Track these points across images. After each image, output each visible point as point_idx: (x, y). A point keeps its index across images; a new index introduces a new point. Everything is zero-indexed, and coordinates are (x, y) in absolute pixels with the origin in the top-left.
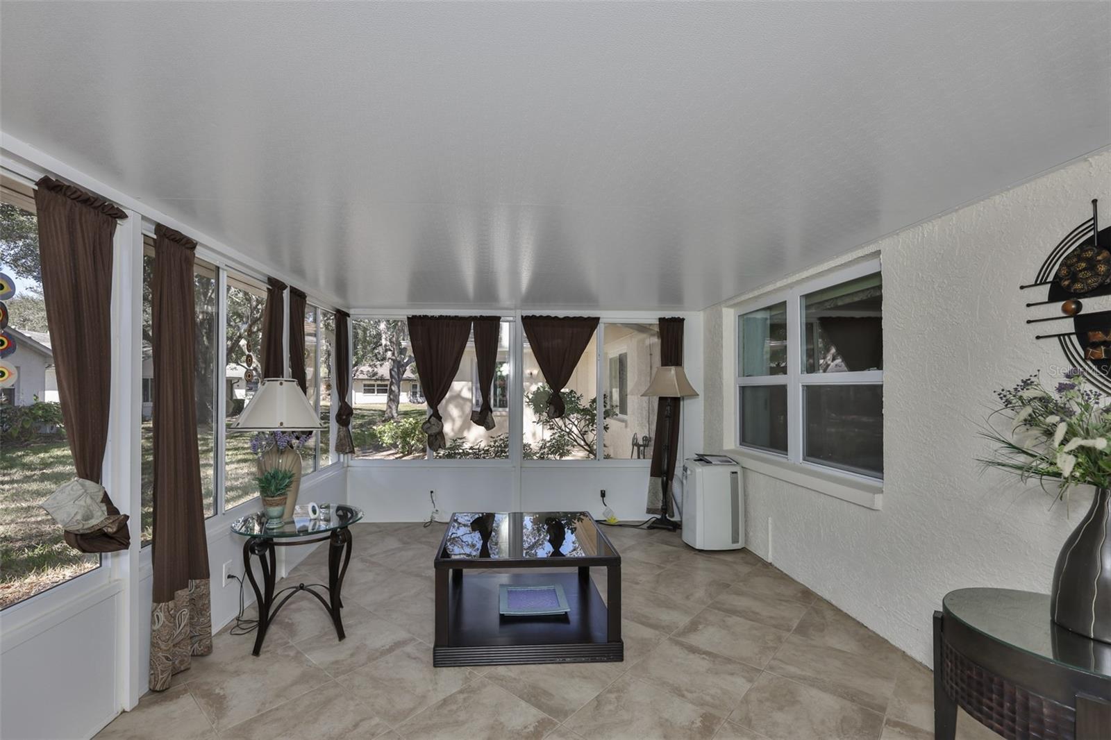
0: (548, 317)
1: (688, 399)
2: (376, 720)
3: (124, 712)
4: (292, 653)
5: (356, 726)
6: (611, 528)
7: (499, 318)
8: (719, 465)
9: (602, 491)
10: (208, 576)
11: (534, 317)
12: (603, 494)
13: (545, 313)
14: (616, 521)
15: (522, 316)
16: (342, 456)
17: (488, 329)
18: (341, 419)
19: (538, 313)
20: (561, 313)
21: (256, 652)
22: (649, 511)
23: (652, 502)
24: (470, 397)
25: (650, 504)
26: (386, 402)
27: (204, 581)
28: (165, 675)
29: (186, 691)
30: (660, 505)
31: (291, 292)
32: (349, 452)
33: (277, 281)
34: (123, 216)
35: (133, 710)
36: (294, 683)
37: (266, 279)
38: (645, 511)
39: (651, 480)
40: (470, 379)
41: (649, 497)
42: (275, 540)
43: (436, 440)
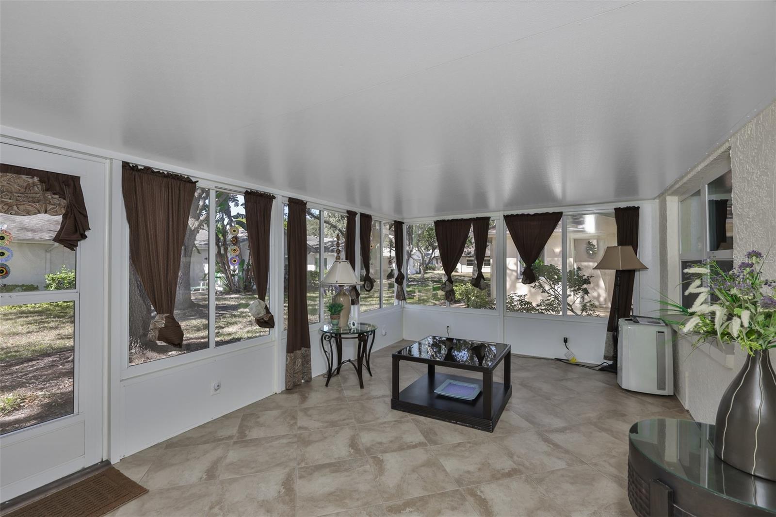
0: (523, 215)
1: (642, 271)
2: (353, 420)
3: (276, 393)
4: (340, 389)
5: (344, 420)
6: (571, 366)
7: (489, 218)
8: (646, 324)
9: (564, 338)
10: (310, 347)
11: (512, 215)
12: (566, 341)
13: (520, 212)
14: (576, 361)
15: (504, 216)
16: (400, 301)
17: (482, 224)
18: (398, 281)
19: (515, 212)
20: (532, 212)
21: (327, 385)
22: (606, 358)
23: (607, 351)
24: (515, 269)
25: (606, 352)
26: (472, 272)
27: (308, 349)
28: (290, 383)
29: (297, 392)
30: (612, 354)
31: (361, 216)
32: (403, 299)
33: (351, 212)
34: (274, 197)
35: (279, 394)
36: (334, 400)
37: (346, 212)
38: (603, 357)
39: (607, 334)
40: (516, 256)
41: (606, 348)
42: (343, 336)
43: (450, 295)
